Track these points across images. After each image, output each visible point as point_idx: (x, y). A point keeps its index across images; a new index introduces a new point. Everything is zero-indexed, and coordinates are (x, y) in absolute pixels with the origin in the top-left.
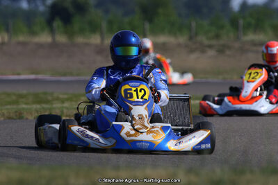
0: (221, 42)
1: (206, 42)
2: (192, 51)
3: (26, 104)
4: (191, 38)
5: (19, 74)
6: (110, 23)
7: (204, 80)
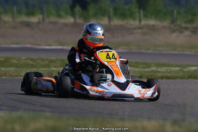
0: (194, 25)
1: (184, 25)
2: (174, 31)
3: (56, 67)
4: (173, 22)
5: (50, 45)
6: (115, 9)
7: (182, 53)
